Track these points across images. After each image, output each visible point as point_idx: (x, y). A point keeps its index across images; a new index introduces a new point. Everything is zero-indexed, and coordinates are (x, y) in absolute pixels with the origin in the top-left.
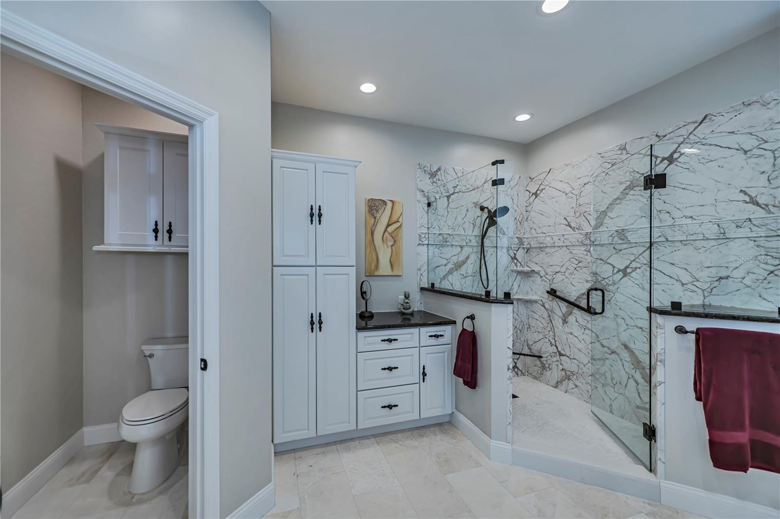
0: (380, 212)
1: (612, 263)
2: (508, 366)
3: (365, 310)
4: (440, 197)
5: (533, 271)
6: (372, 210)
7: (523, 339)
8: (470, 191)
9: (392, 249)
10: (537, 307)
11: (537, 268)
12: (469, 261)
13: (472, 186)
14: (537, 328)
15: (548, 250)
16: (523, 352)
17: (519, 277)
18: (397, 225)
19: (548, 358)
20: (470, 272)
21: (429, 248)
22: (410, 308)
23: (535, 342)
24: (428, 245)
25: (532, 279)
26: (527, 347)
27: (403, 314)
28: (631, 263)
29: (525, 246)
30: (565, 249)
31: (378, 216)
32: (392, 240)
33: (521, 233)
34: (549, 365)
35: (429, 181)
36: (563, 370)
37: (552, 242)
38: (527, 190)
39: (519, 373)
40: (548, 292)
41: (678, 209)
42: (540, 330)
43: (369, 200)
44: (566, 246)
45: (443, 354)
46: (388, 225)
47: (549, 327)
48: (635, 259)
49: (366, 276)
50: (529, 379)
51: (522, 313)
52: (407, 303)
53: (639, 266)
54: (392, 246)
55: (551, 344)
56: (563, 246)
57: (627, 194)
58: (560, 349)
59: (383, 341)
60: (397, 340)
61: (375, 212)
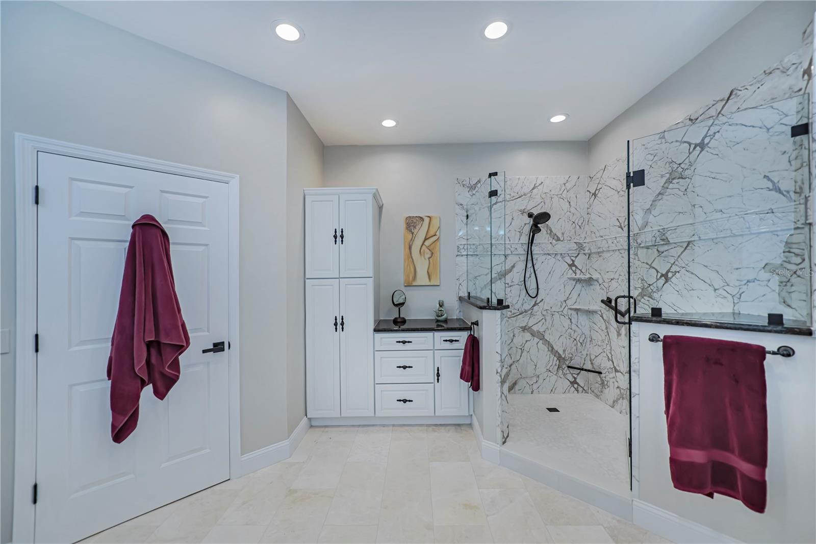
0: (417, 227)
1: (656, 268)
2: (497, 371)
3: (398, 316)
4: (480, 208)
5: (591, 279)
6: (409, 227)
8: (515, 199)
9: (429, 260)
10: (597, 318)
11: (595, 276)
12: (515, 270)
13: (518, 193)
14: (598, 341)
15: (605, 255)
17: (579, 286)
18: (435, 238)
19: (606, 374)
20: (516, 281)
21: (468, 258)
23: (596, 356)
24: (467, 255)
25: (592, 287)
26: (590, 362)
27: (438, 321)
28: (671, 267)
29: (586, 252)
30: (617, 253)
31: (415, 231)
32: (430, 253)
33: (581, 238)
34: (607, 382)
35: (468, 195)
36: (618, 388)
37: (607, 246)
38: (588, 191)
39: (580, 389)
40: (603, 301)
41: (709, 202)
42: (600, 344)
43: (407, 217)
44: (619, 250)
45: (459, 358)
46: (426, 239)
47: (607, 340)
48: (674, 262)
49: (405, 286)
51: (583, 325)
52: (441, 310)
53: (678, 269)
54: (429, 258)
55: (609, 359)
56: (616, 250)
57: (667, 188)
58: (615, 365)
59: (397, 342)
60: (411, 342)
61: (412, 228)
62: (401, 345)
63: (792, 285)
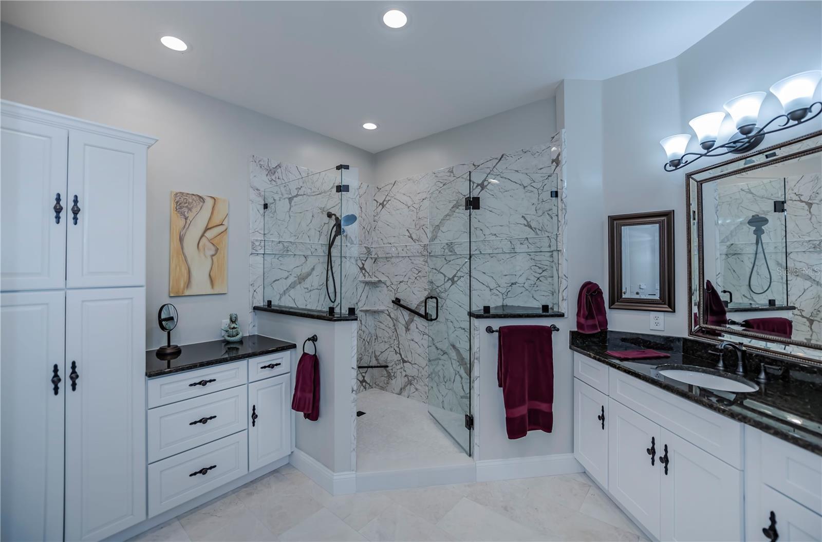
0: (194, 210)
1: (444, 273)
2: (352, 388)
3: (166, 344)
4: (280, 198)
5: (380, 281)
6: (181, 208)
7: (370, 351)
8: (315, 195)
9: (212, 260)
10: (384, 317)
11: (383, 279)
12: (315, 273)
13: (318, 189)
14: (384, 338)
15: (393, 260)
16: (371, 365)
17: (367, 288)
18: (221, 229)
19: (393, 366)
20: (316, 285)
21: (265, 258)
22: (237, 335)
23: (382, 352)
24: (264, 254)
25: (378, 289)
26: (374, 359)
27: (228, 343)
28: (457, 273)
29: (373, 256)
30: (407, 259)
31: (191, 215)
32: (213, 248)
33: (369, 243)
34: (395, 373)
35: (266, 179)
36: (405, 376)
37: (397, 252)
38: (375, 200)
39: (367, 386)
40: (393, 302)
41: (487, 227)
42: (386, 340)
43: (177, 194)
44: (409, 257)
45: (279, 386)
46: (207, 229)
47: (394, 336)
48: (460, 269)
49: (171, 297)
50: (376, 391)
51: (370, 325)
52: (234, 328)
53: (463, 275)
54: (213, 256)
55: (396, 353)
56: (405, 257)
57: (454, 212)
58: (403, 357)
59: (191, 385)
60: (215, 380)
61: (186, 210)
62: (199, 390)
63: (537, 286)
